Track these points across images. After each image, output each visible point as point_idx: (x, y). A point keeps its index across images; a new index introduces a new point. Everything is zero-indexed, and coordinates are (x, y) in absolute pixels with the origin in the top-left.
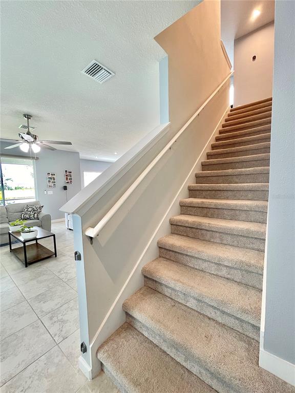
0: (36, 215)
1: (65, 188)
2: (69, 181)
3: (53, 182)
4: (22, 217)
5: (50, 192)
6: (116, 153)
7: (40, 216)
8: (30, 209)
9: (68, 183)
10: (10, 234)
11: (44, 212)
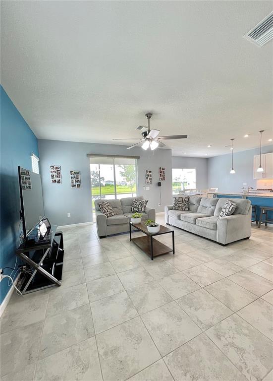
0: (143, 208)
1: (159, 184)
2: (162, 177)
3: (150, 179)
4: (133, 210)
5: (148, 188)
6: (209, 146)
7: (147, 210)
8: (138, 203)
9: (162, 179)
10: (130, 224)
11: (149, 207)
